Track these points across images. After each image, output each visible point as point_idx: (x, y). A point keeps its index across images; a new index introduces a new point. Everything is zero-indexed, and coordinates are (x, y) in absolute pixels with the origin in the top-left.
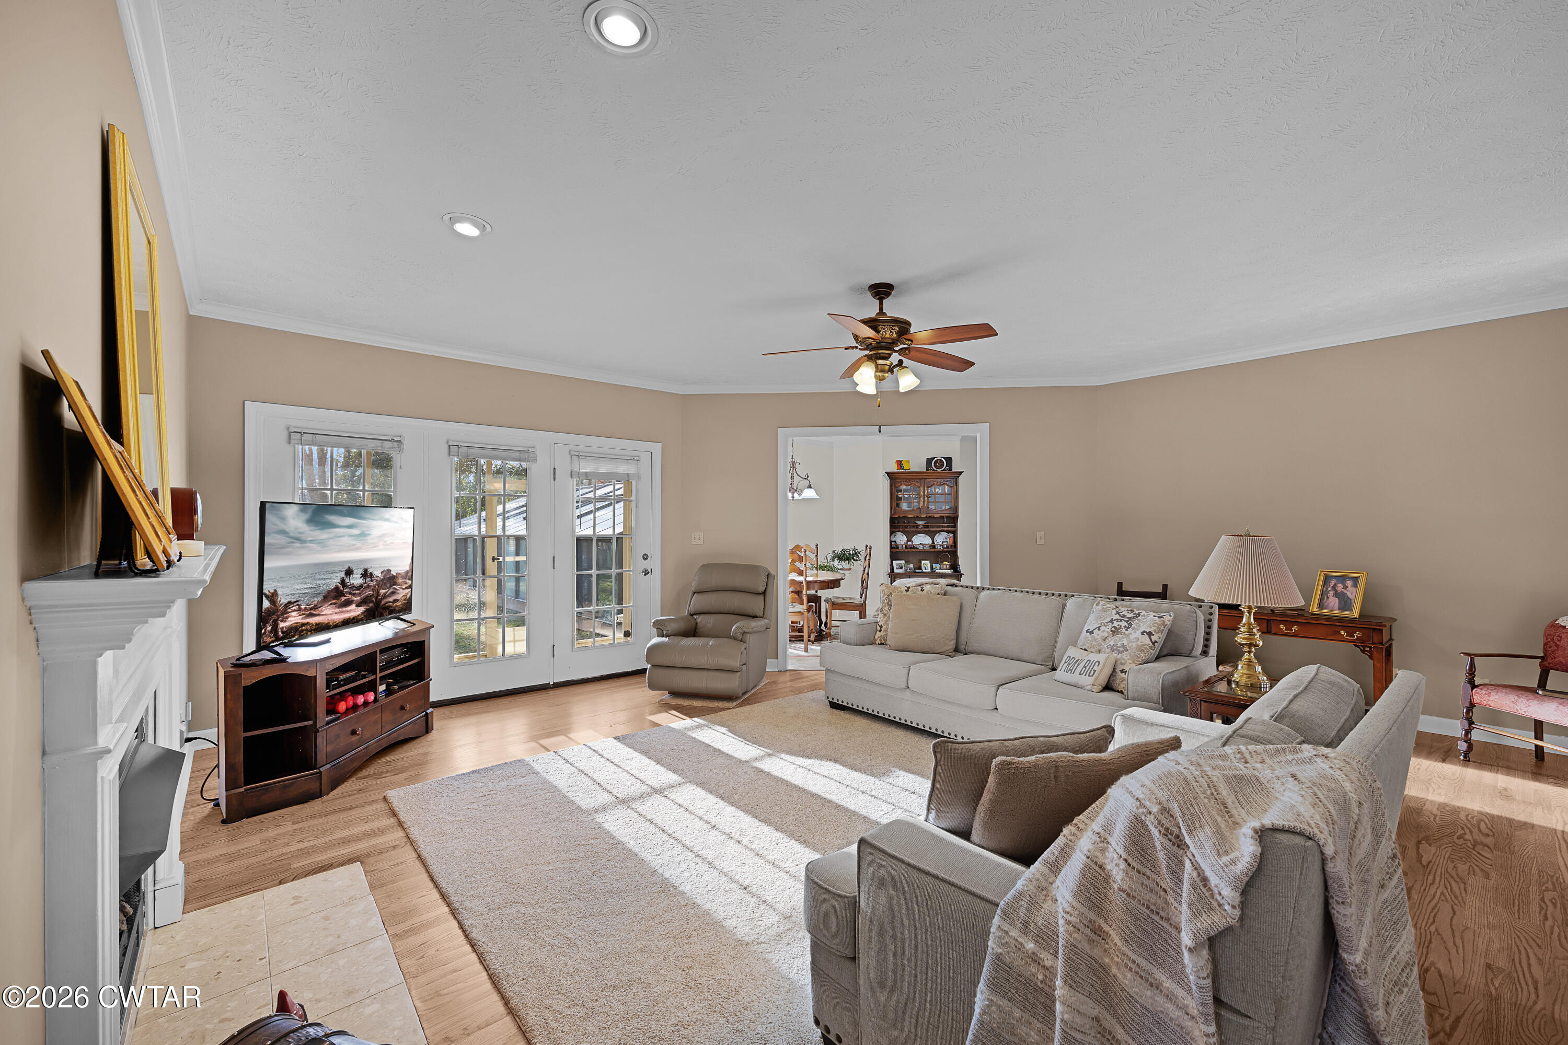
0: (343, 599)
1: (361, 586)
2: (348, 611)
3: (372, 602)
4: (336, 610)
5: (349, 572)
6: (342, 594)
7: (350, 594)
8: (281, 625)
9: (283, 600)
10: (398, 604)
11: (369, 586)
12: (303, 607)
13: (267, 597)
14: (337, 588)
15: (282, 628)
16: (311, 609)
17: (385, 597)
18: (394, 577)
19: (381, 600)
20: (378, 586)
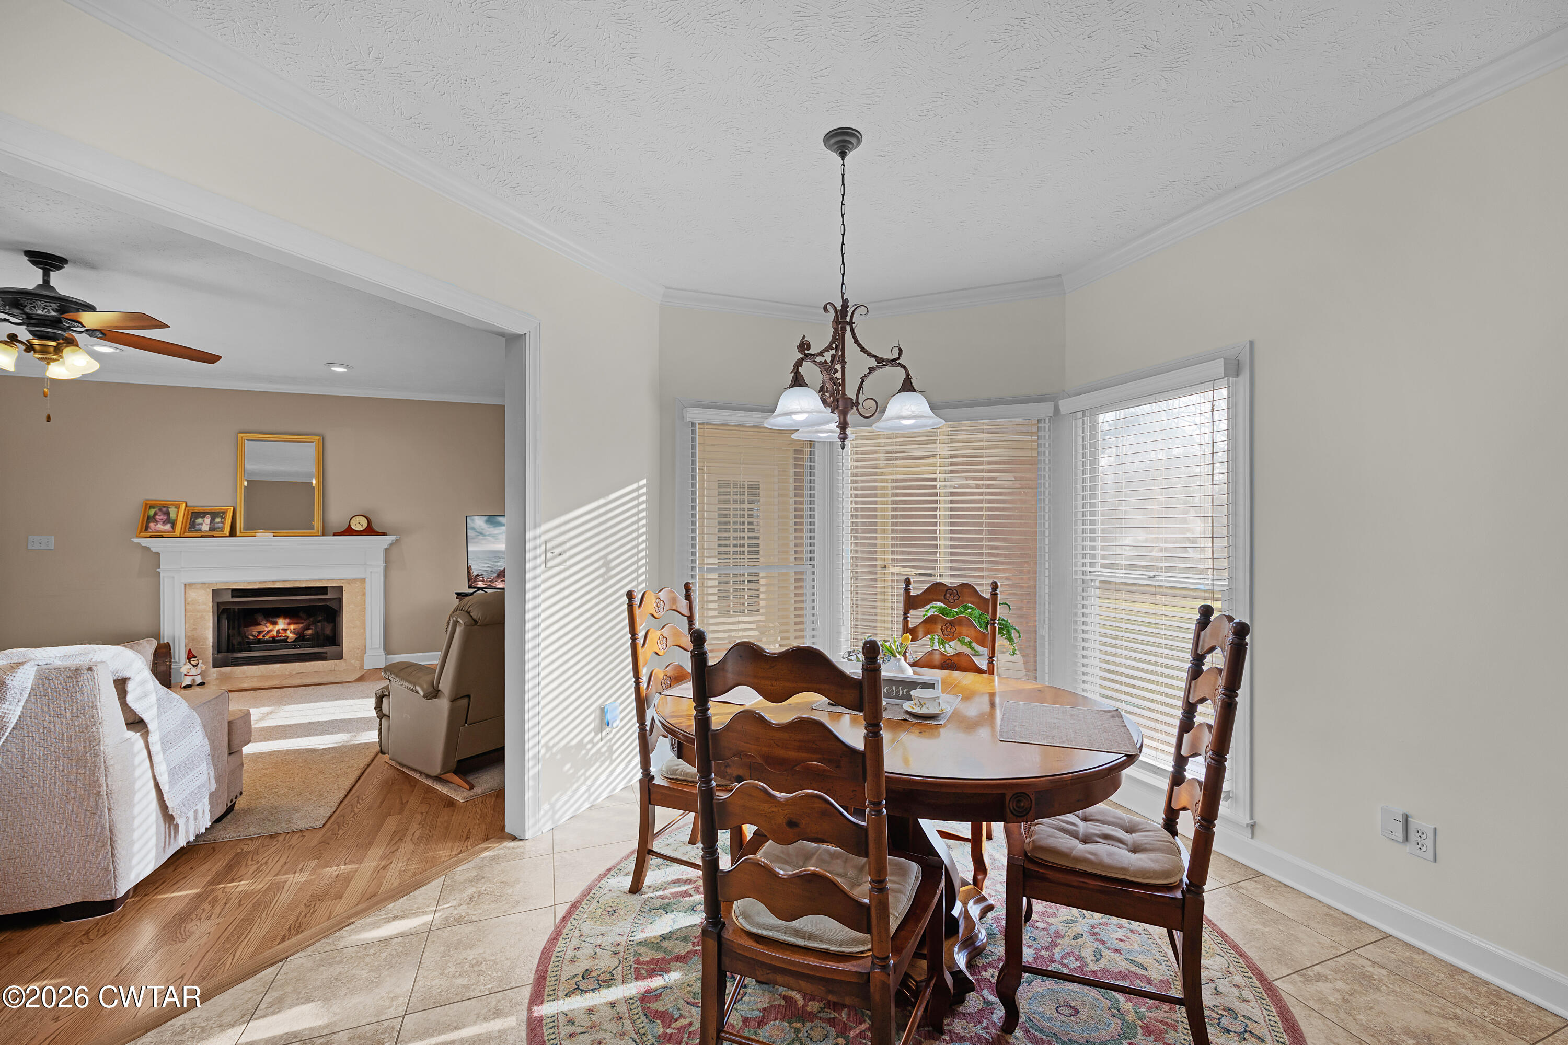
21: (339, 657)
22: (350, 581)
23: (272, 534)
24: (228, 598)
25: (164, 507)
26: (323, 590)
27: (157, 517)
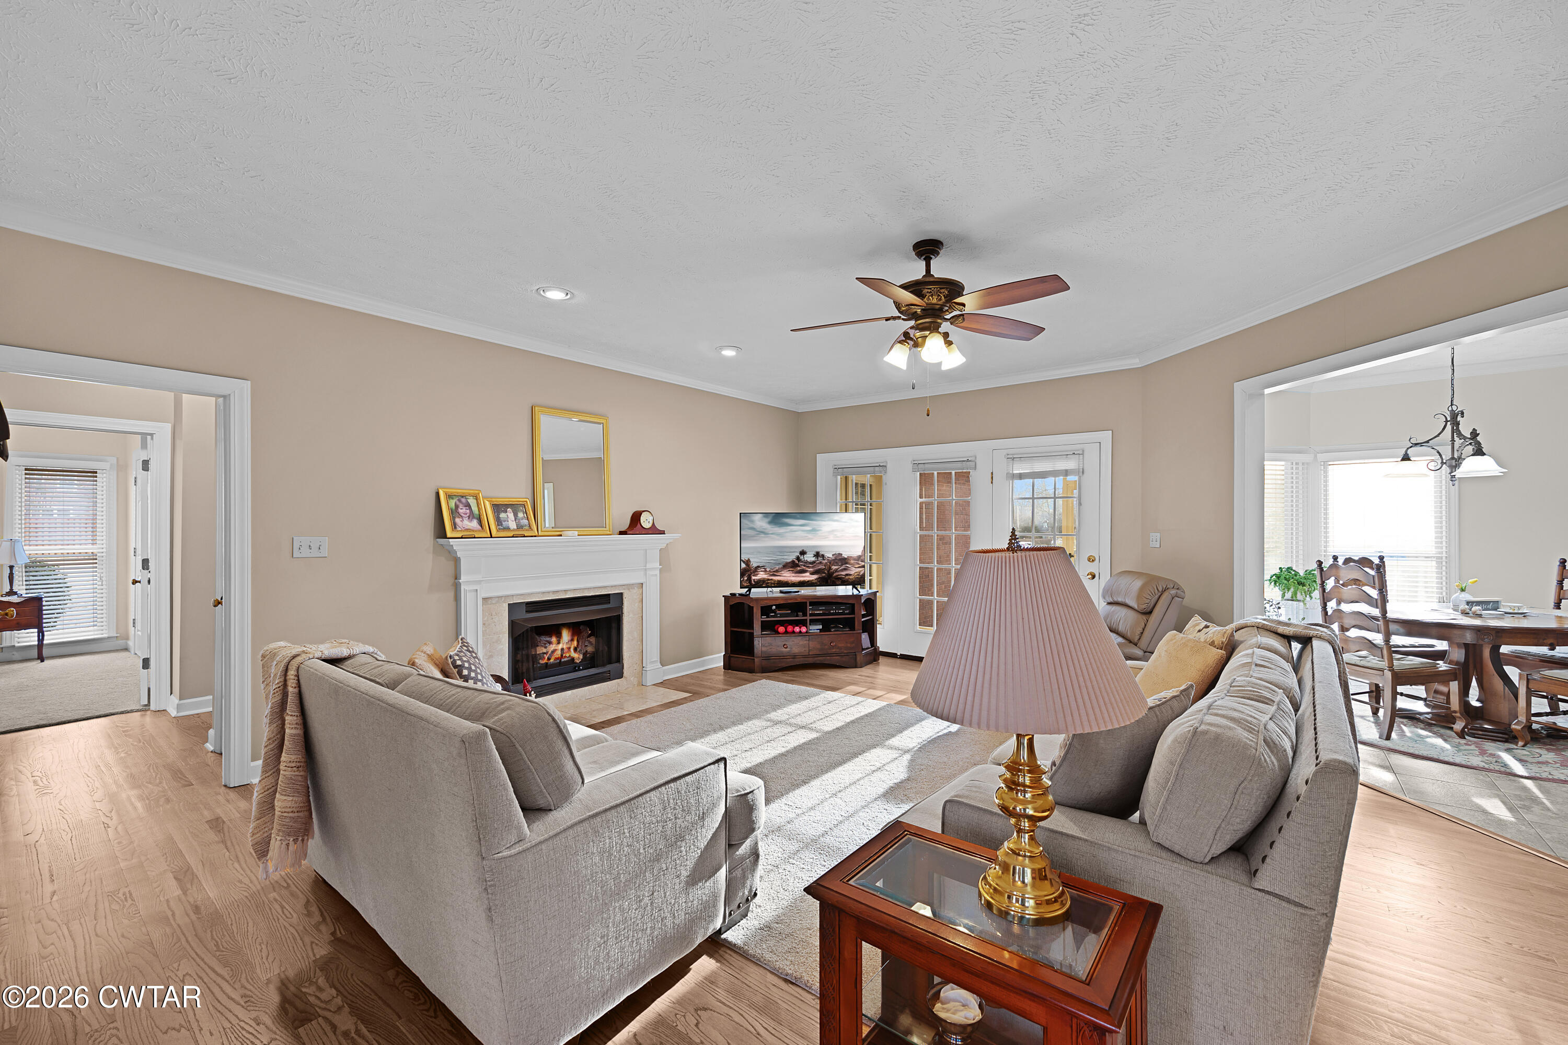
0: (799, 569)
1: (814, 562)
2: (803, 576)
3: (825, 573)
4: (793, 575)
5: (803, 553)
6: (798, 566)
7: (804, 566)
8: (753, 578)
9: (754, 564)
10: (851, 577)
11: (821, 563)
12: (768, 570)
13: (744, 562)
14: (793, 561)
15: (754, 580)
16: (774, 571)
17: (836, 571)
18: (845, 559)
19: (833, 573)
20: (830, 563)
21: (620, 675)
22: (629, 586)
23: (576, 533)
24: (522, 615)
25: (463, 497)
26: (605, 598)
27: (460, 511)
